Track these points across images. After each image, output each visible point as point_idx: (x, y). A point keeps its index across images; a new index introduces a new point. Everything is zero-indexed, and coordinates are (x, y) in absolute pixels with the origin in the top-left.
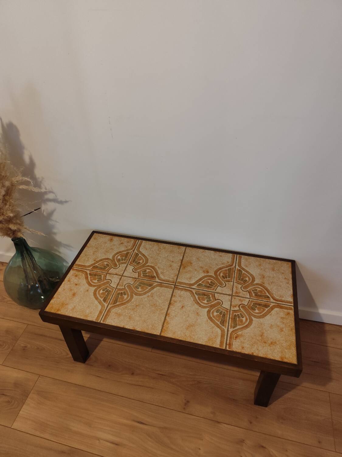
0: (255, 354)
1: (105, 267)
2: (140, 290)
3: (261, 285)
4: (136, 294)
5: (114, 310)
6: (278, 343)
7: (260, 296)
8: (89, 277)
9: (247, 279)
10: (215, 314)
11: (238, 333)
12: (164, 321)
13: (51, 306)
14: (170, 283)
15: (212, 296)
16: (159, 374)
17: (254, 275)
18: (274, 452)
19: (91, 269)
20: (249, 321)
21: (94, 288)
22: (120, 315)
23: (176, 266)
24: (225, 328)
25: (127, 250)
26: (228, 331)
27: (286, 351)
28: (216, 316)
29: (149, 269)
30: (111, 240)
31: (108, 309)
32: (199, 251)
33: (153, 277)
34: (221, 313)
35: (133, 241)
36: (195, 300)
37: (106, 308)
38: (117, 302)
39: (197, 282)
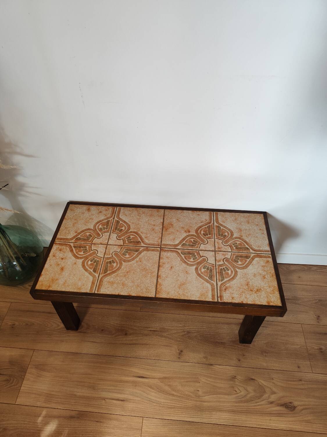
0: (244, 302)
1: (88, 238)
2: (127, 256)
3: (240, 238)
4: (125, 261)
5: (106, 279)
6: (262, 289)
7: (241, 248)
8: (74, 249)
9: (226, 234)
10: (203, 270)
11: (226, 286)
12: (157, 284)
13: (41, 284)
14: (156, 246)
15: (197, 254)
16: (151, 331)
17: (232, 229)
18: (262, 382)
19: (75, 242)
20: (235, 273)
21: (81, 261)
22: (113, 283)
23: (158, 228)
24: (213, 283)
25: (107, 218)
26: (217, 284)
27: (271, 295)
28: (204, 272)
29: (132, 235)
30: (89, 210)
31: (99, 279)
32: (178, 212)
33: (138, 242)
34: (208, 269)
35: (111, 208)
36: (182, 260)
37: (97, 278)
38: (107, 271)
39: (180, 242)
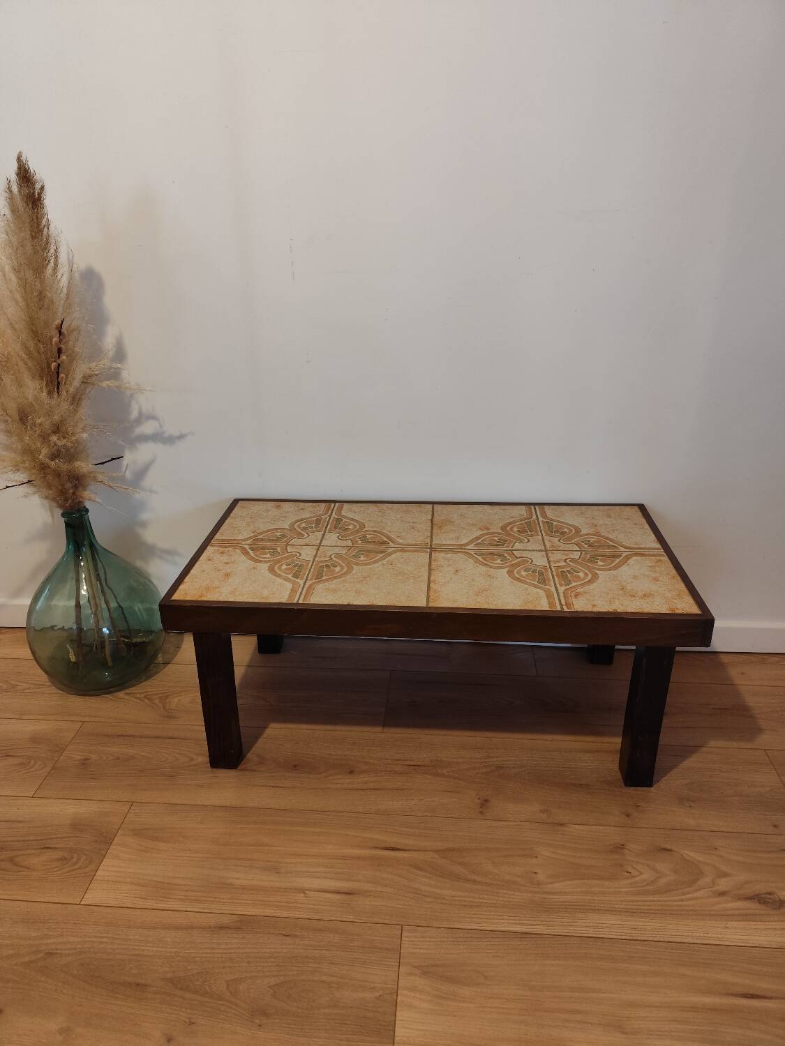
0: (620, 611)
1: (278, 539)
2: (362, 558)
3: (594, 535)
4: (357, 565)
5: (320, 586)
6: (656, 594)
7: (600, 547)
8: (251, 552)
9: (566, 530)
10: (524, 573)
11: (577, 591)
12: (428, 589)
13: (182, 593)
14: (421, 547)
15: (509, 555)
16: (409, 765)
17: (577, 525)
18: (691, 854)
19: (252, 543)
20: (592, 578)
21: (267, 565)
22: (335, 591)
23: (424, 526)
24: (549, 588)
25: (317, 516)
26: (557, 589)
27: (675, 601)
28: (526, 575)
29: (370, 534)
30: (278, 507)
31: (307, 586)
32: (462, 507)
33: (384, 542)
34: (534, 572)
35: (323, 505)
36: (477, 561)
37: (302, 586)
38: (322, 576)
39: (471, 542)
